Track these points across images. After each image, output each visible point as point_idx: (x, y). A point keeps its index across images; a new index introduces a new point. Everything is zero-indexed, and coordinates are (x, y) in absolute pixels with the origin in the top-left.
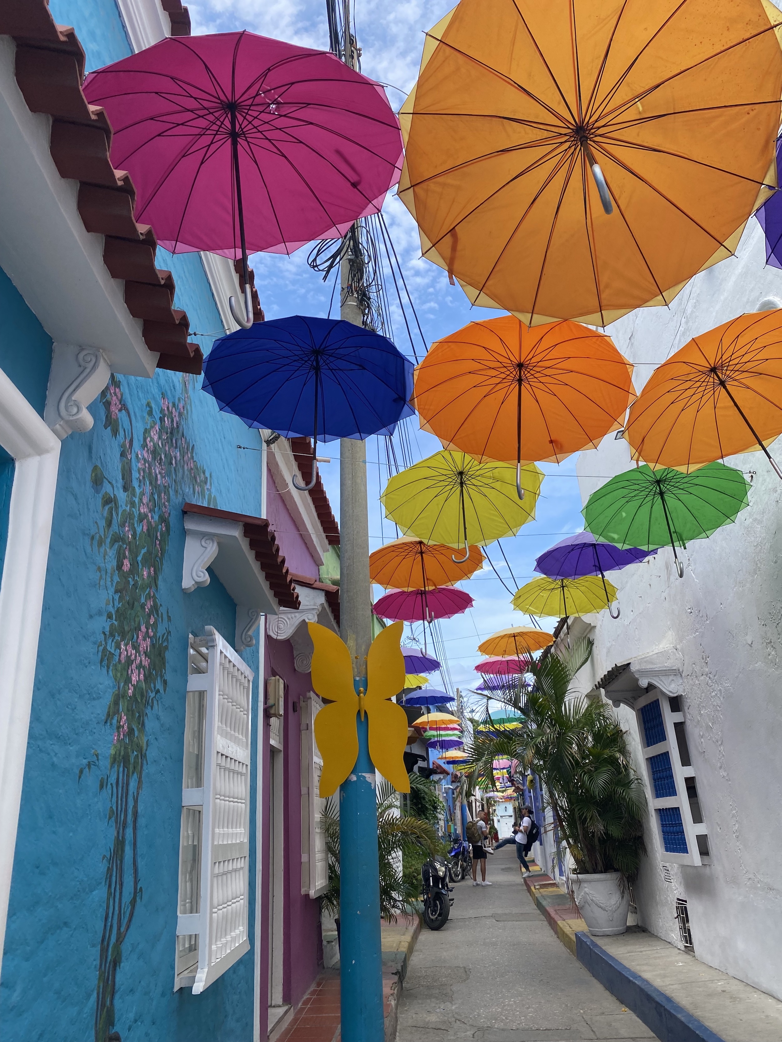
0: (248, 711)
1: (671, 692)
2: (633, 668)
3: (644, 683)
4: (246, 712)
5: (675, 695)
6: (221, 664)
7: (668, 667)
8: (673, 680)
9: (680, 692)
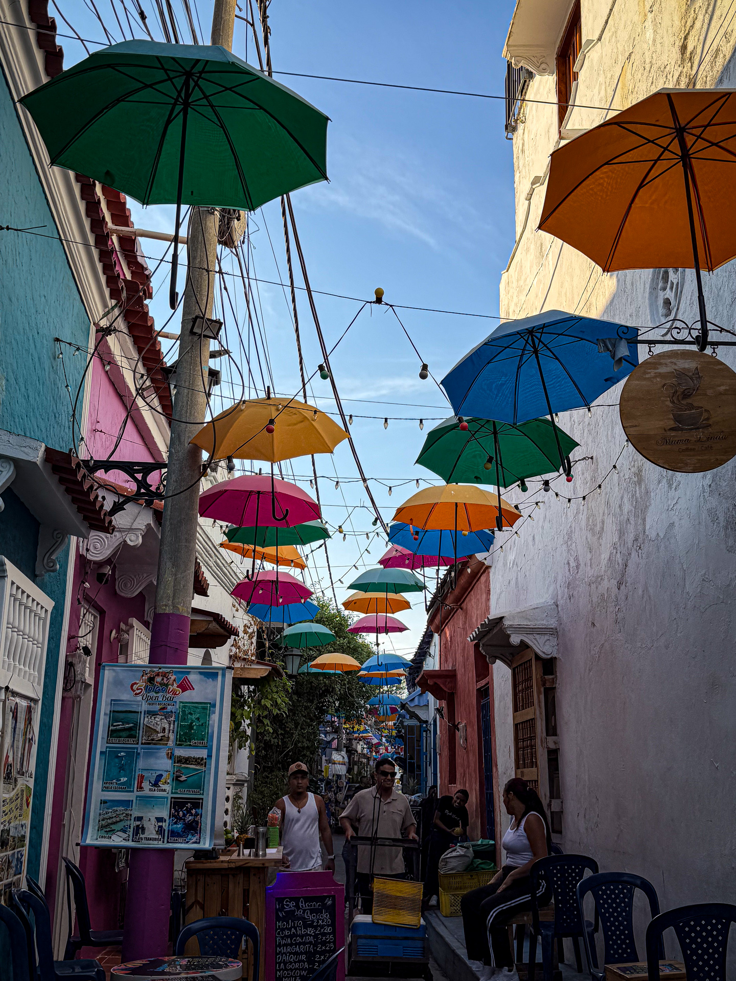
0: (43, 644)
1: (544, 653)
2: (507, 623)
3: (515, 640)
4: (40, 645)
5: (549, 657)
6: (11, 595)
7: (545, 625)
8: (549, 640)
9: (555, 655)
